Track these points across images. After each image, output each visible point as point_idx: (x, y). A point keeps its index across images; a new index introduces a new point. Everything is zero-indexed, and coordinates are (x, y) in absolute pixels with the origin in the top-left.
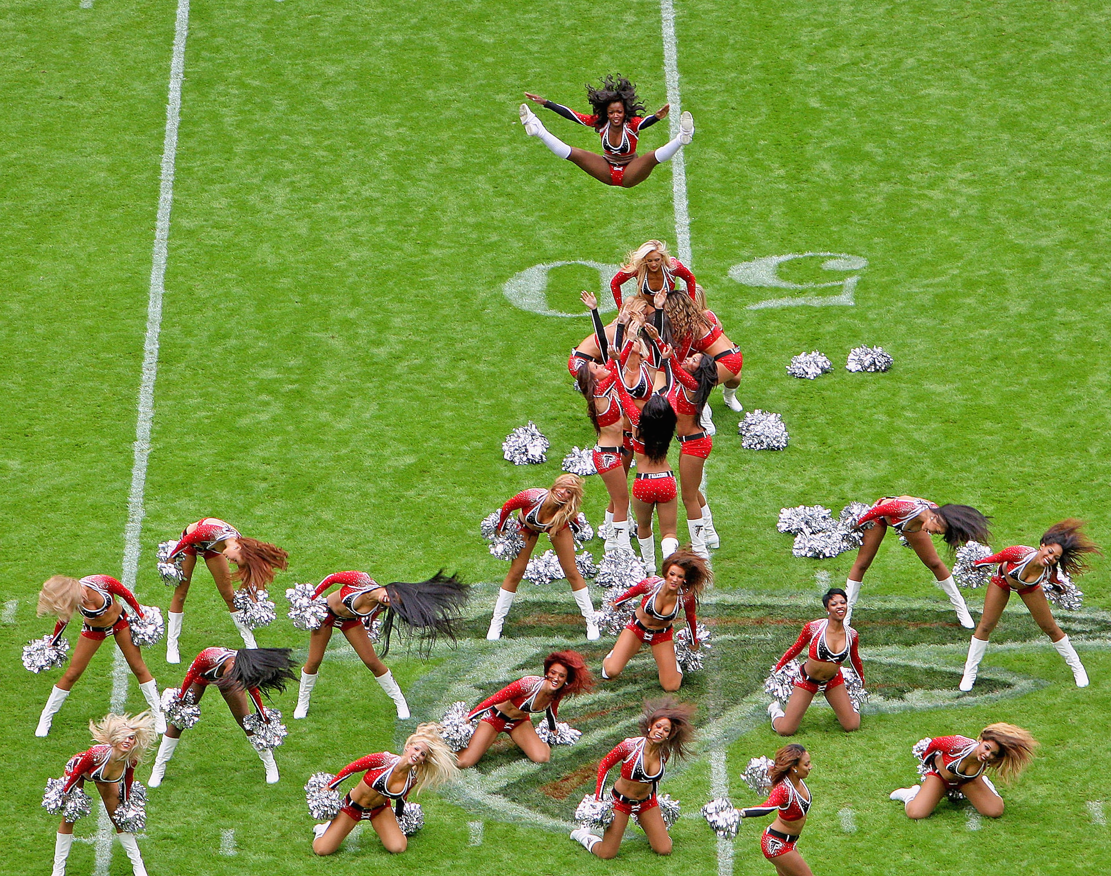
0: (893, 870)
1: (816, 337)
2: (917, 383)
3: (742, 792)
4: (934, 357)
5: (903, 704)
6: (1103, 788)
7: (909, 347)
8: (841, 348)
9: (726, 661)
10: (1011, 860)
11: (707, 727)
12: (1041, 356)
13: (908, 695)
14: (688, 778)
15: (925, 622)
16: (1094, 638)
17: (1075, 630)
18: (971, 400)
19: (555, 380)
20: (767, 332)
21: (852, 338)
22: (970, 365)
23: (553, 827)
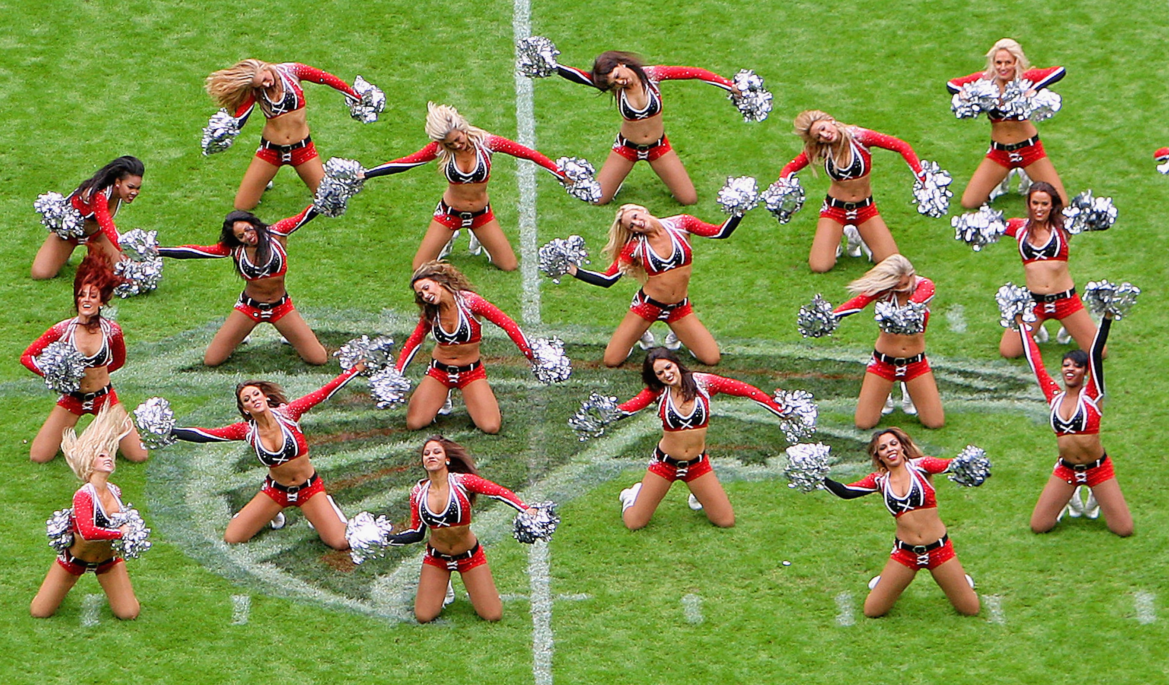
0: (745, 670)
1: (676, 21)
2: (797, 82)
3: (566, 570)
4: (819, 50)
5: (765, 470)
6: (1003, 580)
7: (789, 37)
8: (706, 35)
9: (552, 411)
10: (888, 663)
11: (527, 490)
12: (949, 54)
13: (771, 460)
14: (501, 552)
15: (796, 372)
16: (1000, 398)
17: (976, 388)
18: (862, 104)
19: (355, 62)
20: (617, 13)
21: (719, 24)
22: (861, 61)
23: (335, 605)
